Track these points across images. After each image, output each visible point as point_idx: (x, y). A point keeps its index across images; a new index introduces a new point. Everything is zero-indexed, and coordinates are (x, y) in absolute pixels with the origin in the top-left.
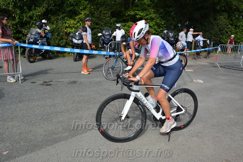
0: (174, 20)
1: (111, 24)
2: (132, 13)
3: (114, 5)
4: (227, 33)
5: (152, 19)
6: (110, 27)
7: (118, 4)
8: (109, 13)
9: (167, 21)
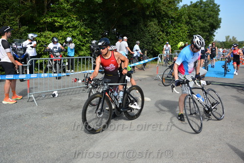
0: (101, 28)
1: (21, 34)
2: (49, 20)
3: (23, 9)
4: (159, 40)
5: (75, 27)
6: (20, 38)
7: (28, 8)
8: (18, 19)
9: (94, 29)
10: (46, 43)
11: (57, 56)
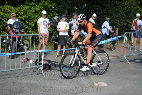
9: (59, 4)
10: (5, 18)
11: (16, 33)
